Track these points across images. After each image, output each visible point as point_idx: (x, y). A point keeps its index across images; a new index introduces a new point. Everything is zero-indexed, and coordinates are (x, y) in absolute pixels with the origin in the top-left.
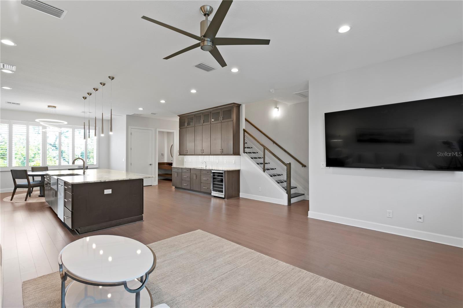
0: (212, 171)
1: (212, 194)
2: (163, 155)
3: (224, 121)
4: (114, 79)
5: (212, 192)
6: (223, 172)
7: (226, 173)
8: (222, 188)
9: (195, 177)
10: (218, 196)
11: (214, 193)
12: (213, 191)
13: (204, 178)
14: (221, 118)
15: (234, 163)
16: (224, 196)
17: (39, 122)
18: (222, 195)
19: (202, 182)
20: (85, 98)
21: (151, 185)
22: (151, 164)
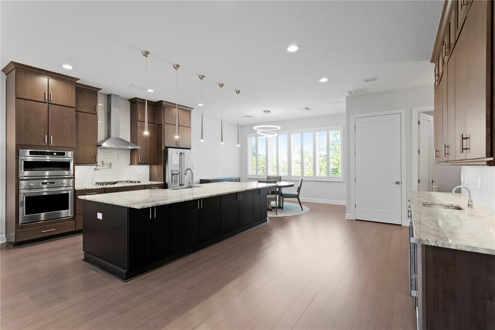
21: (401, 225)
22: (399, 182)
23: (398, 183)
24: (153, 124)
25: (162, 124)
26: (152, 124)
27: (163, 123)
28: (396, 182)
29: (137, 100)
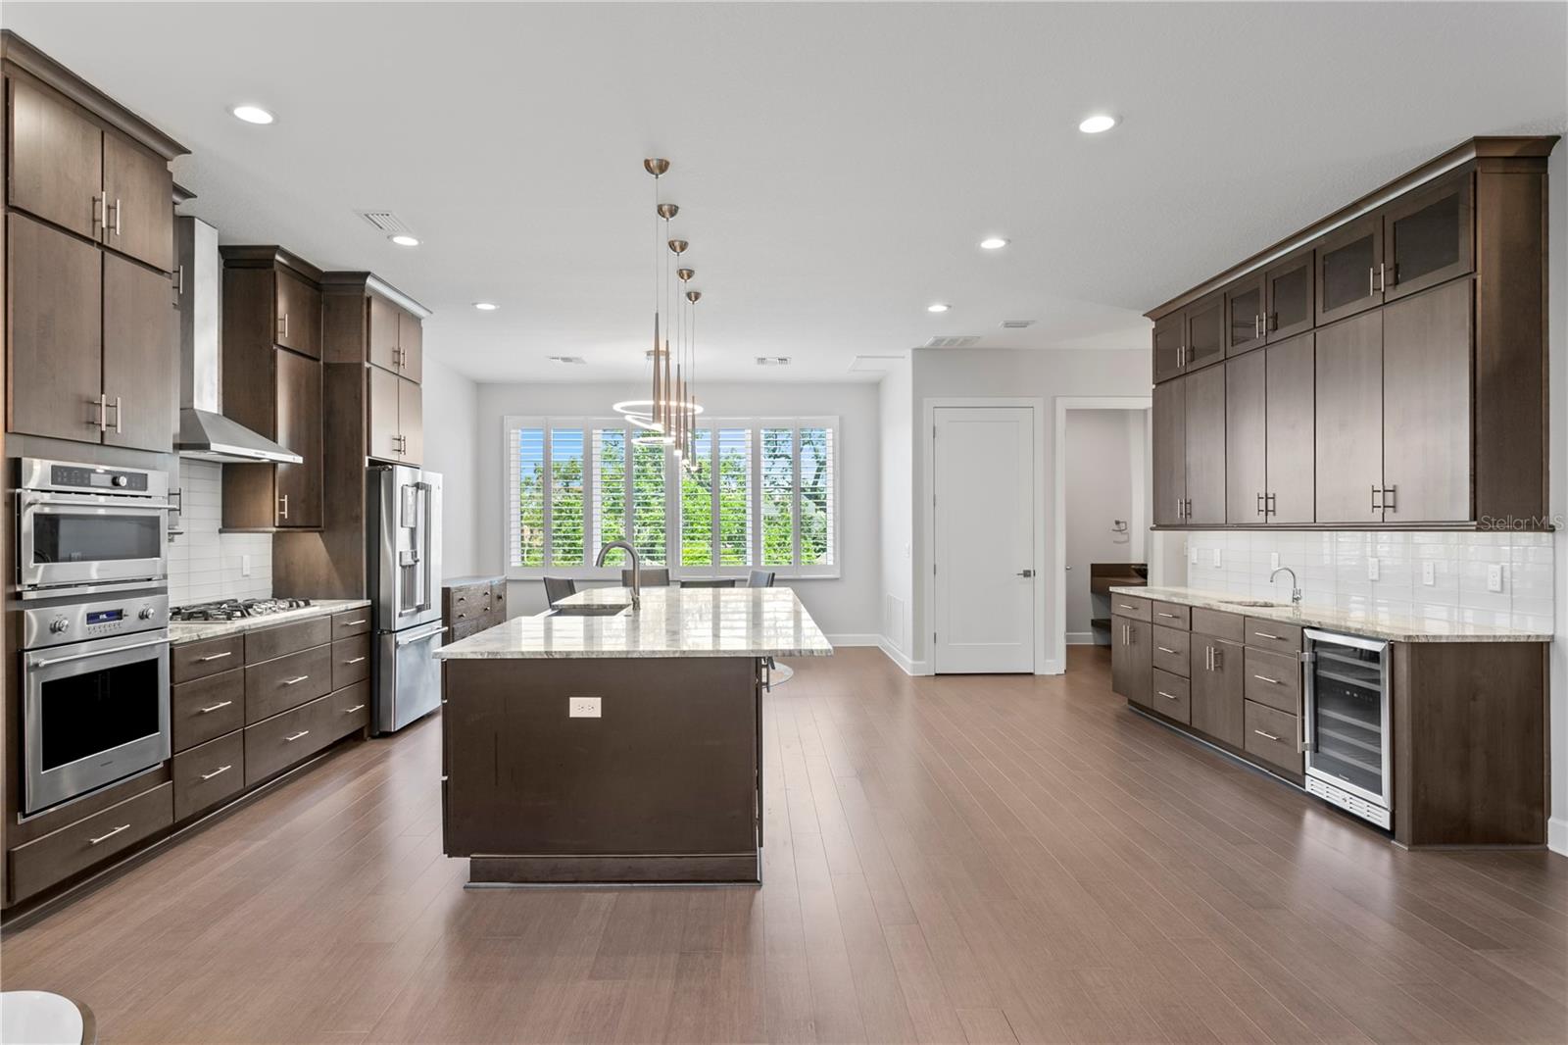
0: (1310, 634)
1: (1310, 786)
2: (1123, 526)
3: (1404, 289)
4: (670, 168)
5: (1310, 770)
6: (1377, 647)
7: (1402, 656)
8: (1376, 759)
9: (1210, 663)
10: (1346, 806)
11: (1320, 783)
12: (1315, 765)
13: (1260, 676)
14: (1379, 276)
15: (1498, 588)
16: (1387, 815)
17: (622, 411)
18: (1376, 808)
19: (1246, 696)
20: (693, 296)
21: (1031, 674)
22: (1030, 572)
23: (1027, 574)
24: (311, 362)
25: (360, 365)
26: (304, 360)
27: (367, 365)
28: (1025, 572)
29: (278, 257)
